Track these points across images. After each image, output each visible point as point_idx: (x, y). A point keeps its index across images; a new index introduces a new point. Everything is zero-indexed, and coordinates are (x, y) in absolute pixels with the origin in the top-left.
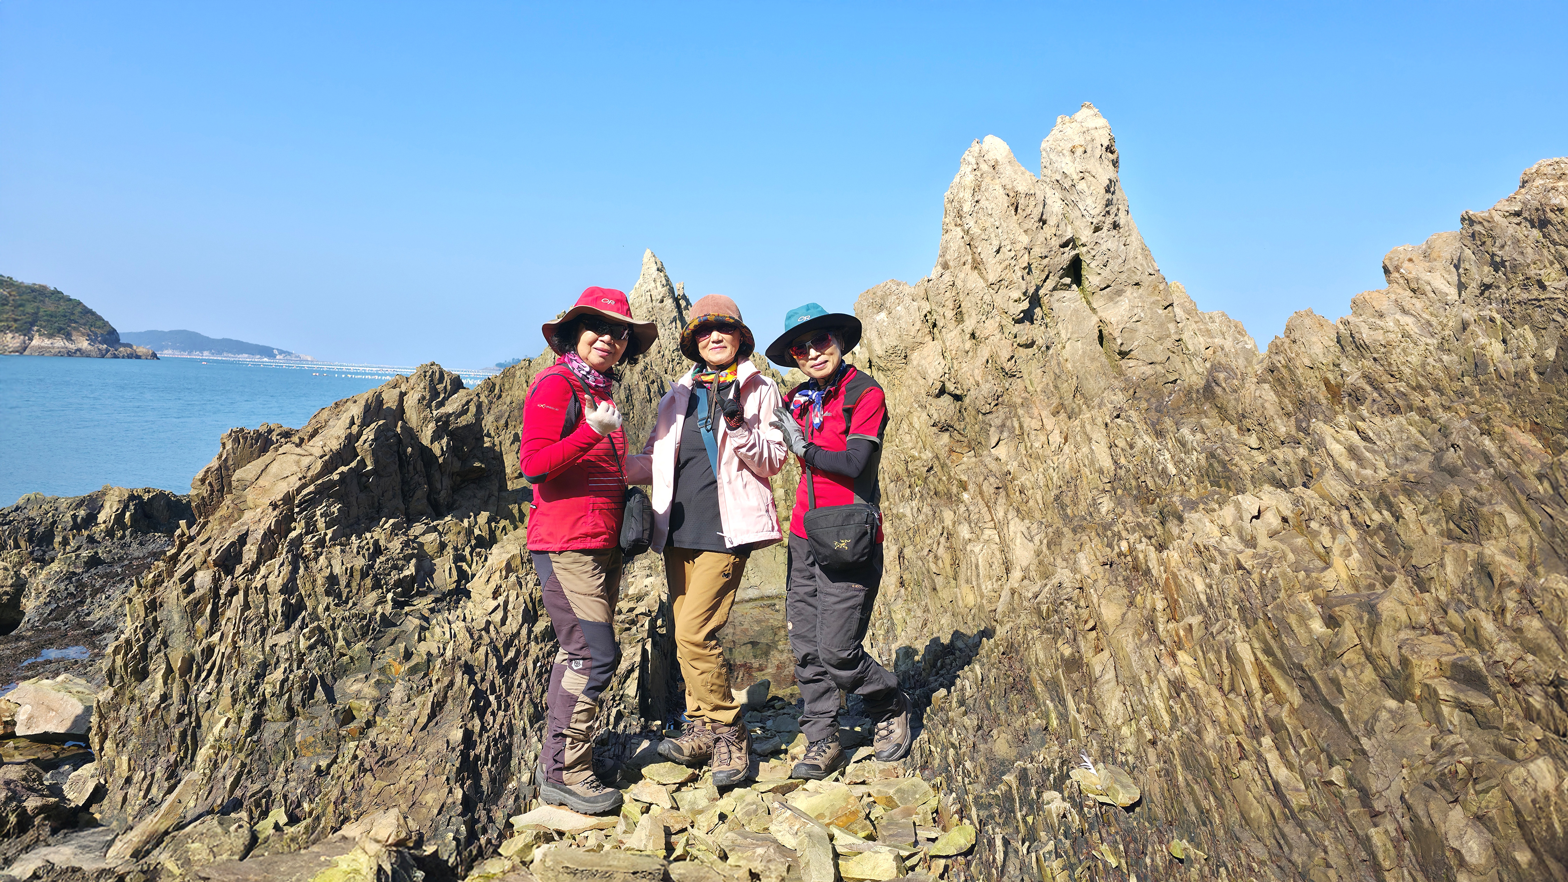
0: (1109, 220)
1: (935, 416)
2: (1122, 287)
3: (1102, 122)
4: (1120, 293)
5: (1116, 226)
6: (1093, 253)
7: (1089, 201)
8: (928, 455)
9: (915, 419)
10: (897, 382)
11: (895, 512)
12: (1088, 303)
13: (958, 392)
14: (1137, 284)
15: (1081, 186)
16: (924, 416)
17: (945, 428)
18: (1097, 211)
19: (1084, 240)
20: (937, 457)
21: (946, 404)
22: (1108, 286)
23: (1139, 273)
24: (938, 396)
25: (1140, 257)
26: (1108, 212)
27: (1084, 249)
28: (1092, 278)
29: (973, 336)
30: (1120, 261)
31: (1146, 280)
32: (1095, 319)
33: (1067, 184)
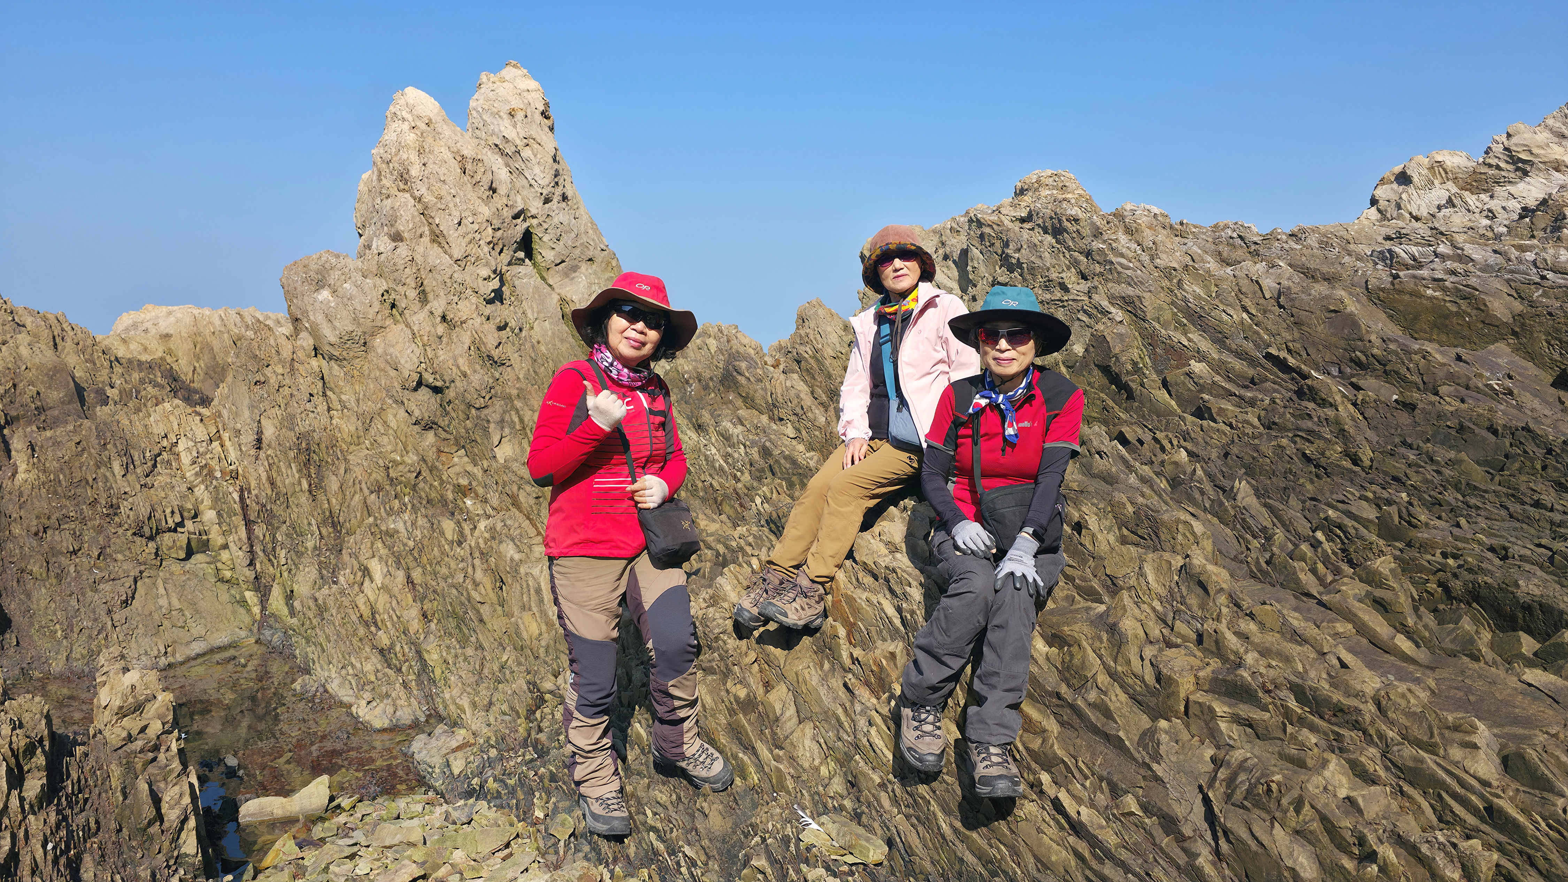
0: (558, 191)
1: (417, 413)
2: (576, 262)
3: (533, 84)
4: (575, 269)
5: (564, 198)
6: (545, 226)
7: (537, 170)
8: (412, 458)
9: (390, 417)
10: (356, 373)
11: (383, 528)
12: (543, 279)
13: (439, 384)
14: (590, 260)
15: (526, 153)
16: (402, 413)
17: (429, 426)
18: (546, 181)
19: (533, 211)
20: (424, 461)
21: (426, 398)
22: (563, 261)
23: (591, 248)
24: (415, 389)
25: (591, 232)
26: (557, 183)
27: (535, 222)
28: (546, 252)
29: (444, 318)
30: (573, 235)
31: (600, 256)
32: (556, 298)
33: (510, 150)
